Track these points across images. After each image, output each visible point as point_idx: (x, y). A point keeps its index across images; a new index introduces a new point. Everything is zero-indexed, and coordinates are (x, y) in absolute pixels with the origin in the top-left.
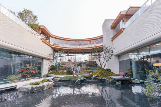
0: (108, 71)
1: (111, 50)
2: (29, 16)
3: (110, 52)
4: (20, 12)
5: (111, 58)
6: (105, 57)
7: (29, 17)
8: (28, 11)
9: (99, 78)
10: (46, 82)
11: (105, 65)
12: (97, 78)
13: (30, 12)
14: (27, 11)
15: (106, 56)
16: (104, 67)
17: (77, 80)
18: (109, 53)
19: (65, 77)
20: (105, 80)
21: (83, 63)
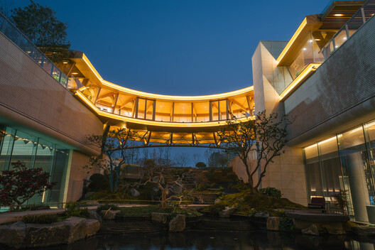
0: (270, 194)
1: (280, 127)
2: (43, 22)
3: (278, 134)
4: (20, 9)
5: (281, 151)
6: (263, 149)
7: (42, 25)
8: (42, 8)
9: (244, 214)
10: (77, 216)
11: (262, 175)
12: (238, 213)
13: (45, 12)
14: (38, 8)
15: (265, 146)
16: (260, 180)
17: (174, 215)
18: (274, 136)
19: (135, 207)
20: (265, 219)
21: (191, 170)
